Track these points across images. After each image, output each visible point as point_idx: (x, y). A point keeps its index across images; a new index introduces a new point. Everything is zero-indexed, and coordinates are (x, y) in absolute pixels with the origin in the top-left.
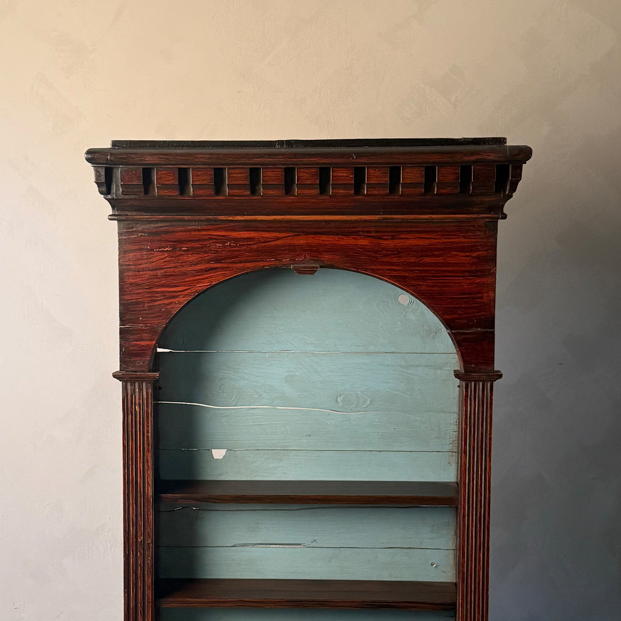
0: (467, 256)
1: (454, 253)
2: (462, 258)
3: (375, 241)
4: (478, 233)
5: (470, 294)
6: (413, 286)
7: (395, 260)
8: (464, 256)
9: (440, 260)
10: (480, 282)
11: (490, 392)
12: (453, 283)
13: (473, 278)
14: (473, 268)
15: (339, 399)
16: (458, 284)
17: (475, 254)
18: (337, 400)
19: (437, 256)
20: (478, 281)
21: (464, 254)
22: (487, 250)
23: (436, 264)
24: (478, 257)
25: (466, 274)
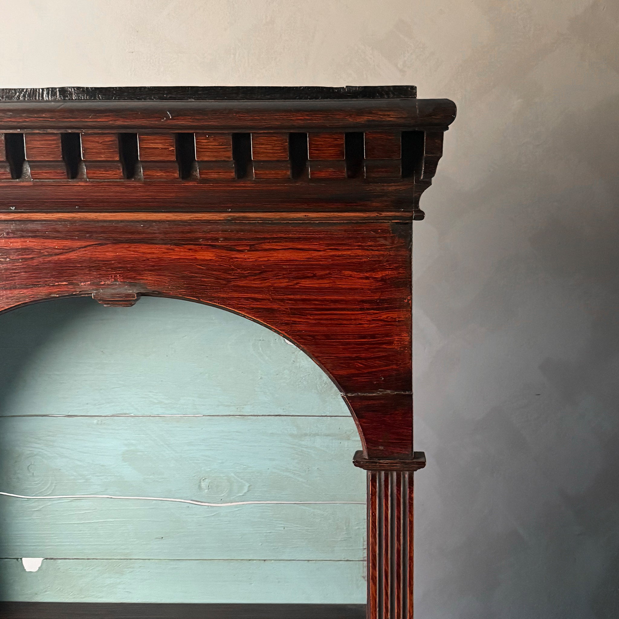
0: (367, 278)
1: (347, 273)
2: (361, 281)
3: (224, 253)
4: (383, 242)
5: (373, 336)
6: (287, 324)
7: (257, 284)
8: (361, 278)
9: (325, 283)
10: (387, 318)
11: (410, 488)
12: (347, 320)
13: (377, 312)
14: (376, 297)
15: (203, 485)
16: (354, 322)
17: (379, 275)
18: (200, 486)
19: (322, 277)
20: (385, 316)
21: (362, 275)
22: (396, 269)
23: (320, 290)
24: (383, 280)
25: (366, 306)
